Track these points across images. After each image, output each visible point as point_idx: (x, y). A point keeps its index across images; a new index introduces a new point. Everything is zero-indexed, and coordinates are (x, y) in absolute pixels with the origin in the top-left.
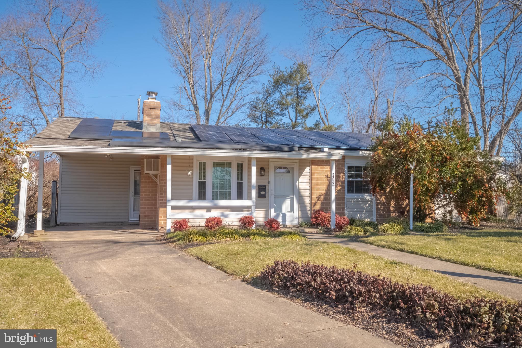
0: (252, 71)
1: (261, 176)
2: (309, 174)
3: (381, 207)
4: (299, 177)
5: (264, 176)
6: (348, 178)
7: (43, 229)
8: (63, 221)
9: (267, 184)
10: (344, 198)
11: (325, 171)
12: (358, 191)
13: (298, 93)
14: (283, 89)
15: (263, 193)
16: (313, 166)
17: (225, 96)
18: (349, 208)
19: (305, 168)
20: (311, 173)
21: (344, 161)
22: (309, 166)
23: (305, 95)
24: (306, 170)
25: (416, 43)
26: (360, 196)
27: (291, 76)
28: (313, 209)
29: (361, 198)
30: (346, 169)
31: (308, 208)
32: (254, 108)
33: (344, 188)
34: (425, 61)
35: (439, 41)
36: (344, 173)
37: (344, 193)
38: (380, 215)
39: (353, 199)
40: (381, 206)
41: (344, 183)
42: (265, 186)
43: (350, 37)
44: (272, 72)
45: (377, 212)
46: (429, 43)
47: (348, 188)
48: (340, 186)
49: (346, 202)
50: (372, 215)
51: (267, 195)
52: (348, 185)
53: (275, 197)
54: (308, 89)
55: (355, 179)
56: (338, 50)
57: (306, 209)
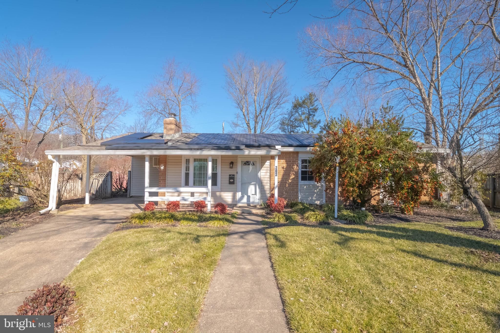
0: (279, 101)
1: (230, 168)
2: (269, 166)
3: (329, 192)
4: (261, 168)
5: (232, 168)
6: (302, 169)
7: (90, 203)
8: (133, 195)
9: (235, 174)
10: (298, 184)
11: (282, 163)
12: (311, 179)
13: (309, 112)
14: (300, 110)
15: (232, 180)
16: (271, 160)
17: (263, 118)
18: (302, 192)
19: (266, 162)
20: (270, 165)
21: (298, 156)
22: (269, 160)
23: (313, 114)
24: (266, 163)
25: (386, 69)
26: (312, 183)
27: (304, 102)
28: (271, 193)
29: (312, 185)
30: (300, 162)
31: (268, 192)
32: (283, 124)
33: (298, 177)
34: (393, 81)
35: (406, 66)
36: (297, 165)
37: (298, 181)
38: (329, 198)
39: (305, 185)
40: (329, 190)
41: (298, 173)
42: (234, 175)
43: (337, 70)
44: (294, 100)
45: (326, 196)
46: (397, 67)
47: (302, 177)
48: (294, 175)
49: (299, 187)
50: (322, 198)
51: (235, 182)
52: (302, 174)
53: (242, 184)
54: (316, 110)
55: (308, 170)
56: (330, 81)
57: (265, 192)
